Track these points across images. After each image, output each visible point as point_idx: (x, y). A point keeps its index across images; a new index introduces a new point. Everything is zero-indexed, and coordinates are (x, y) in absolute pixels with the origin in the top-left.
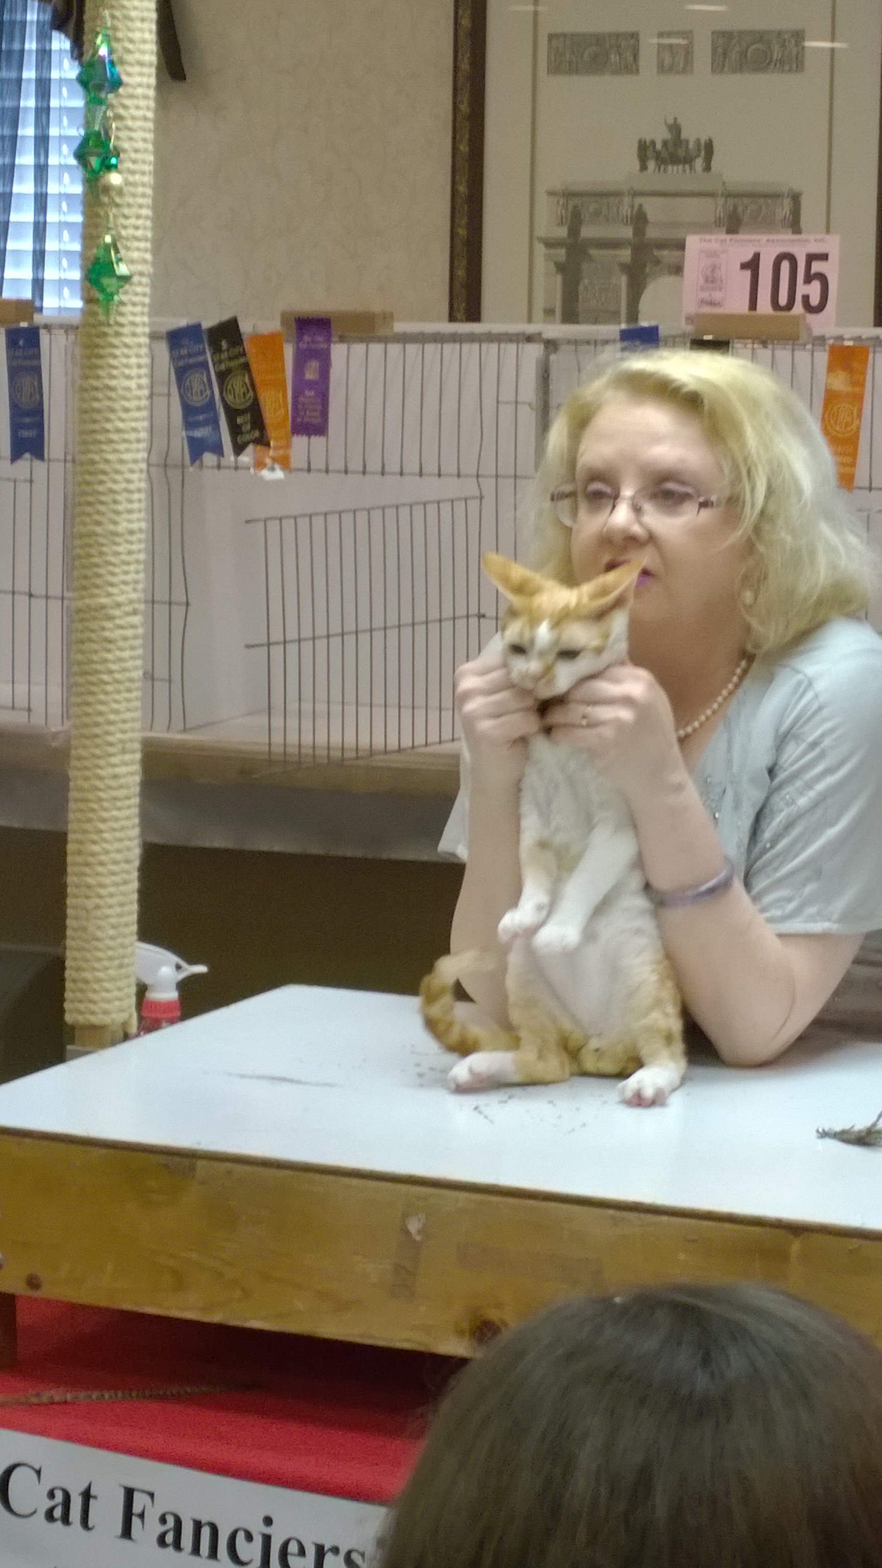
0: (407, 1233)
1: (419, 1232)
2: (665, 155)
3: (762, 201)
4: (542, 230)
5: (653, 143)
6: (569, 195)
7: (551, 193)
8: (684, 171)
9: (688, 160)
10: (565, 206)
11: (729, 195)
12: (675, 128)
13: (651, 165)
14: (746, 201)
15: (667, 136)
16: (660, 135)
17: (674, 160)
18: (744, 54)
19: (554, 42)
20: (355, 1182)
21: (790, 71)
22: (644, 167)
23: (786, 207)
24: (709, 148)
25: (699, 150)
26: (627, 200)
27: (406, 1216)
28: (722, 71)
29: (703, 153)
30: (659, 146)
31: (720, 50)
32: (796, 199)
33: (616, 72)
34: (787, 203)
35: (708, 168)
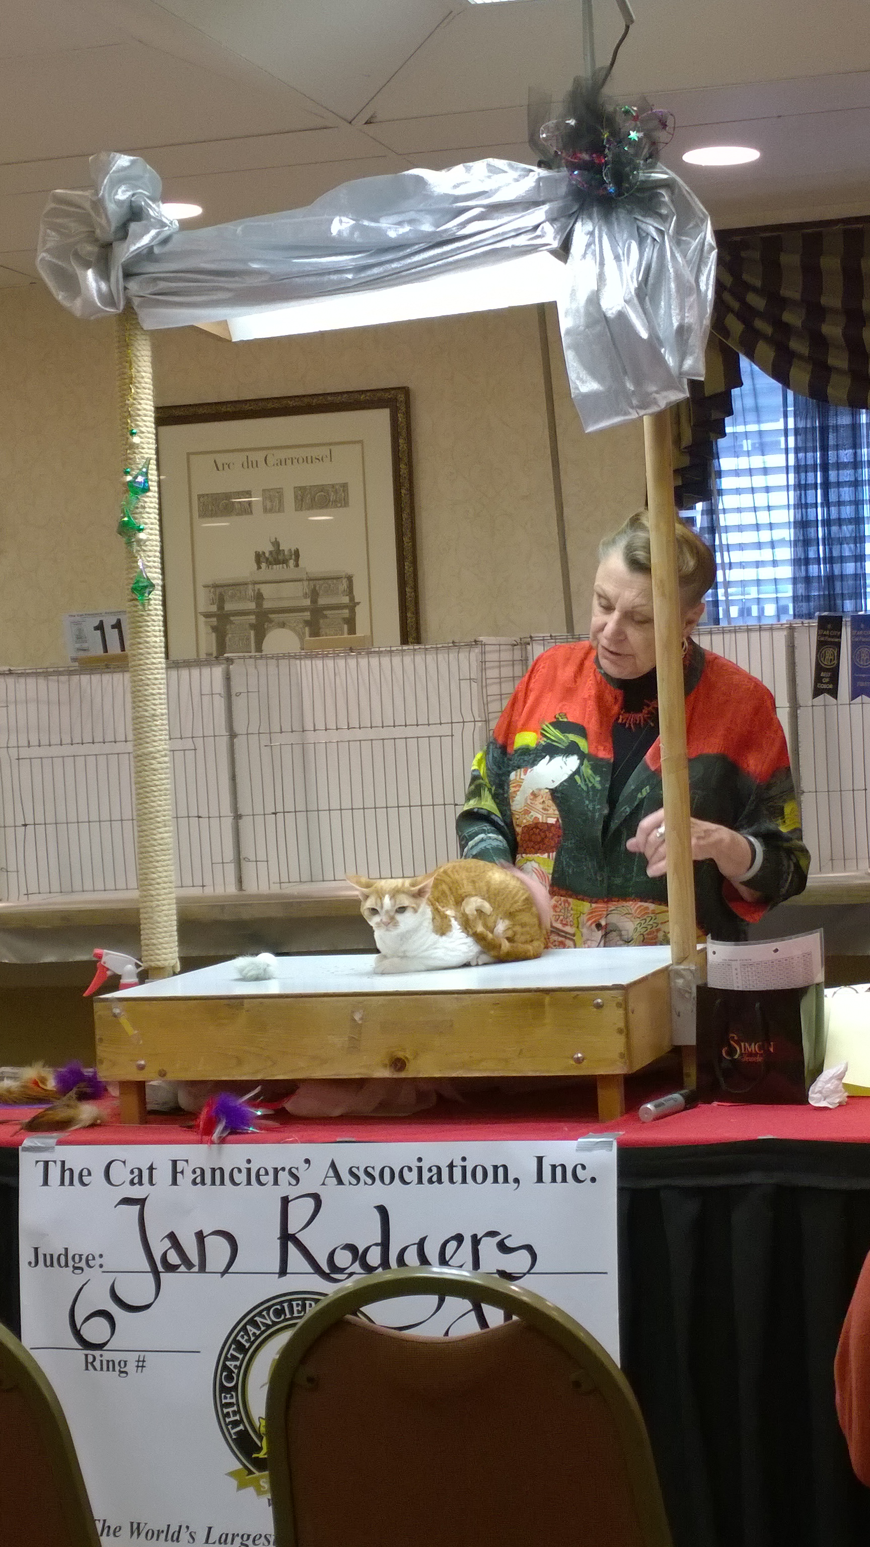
0: (354, 1020)
1: (361, 1019)
2: (271, 559)
3: (330, 582)
4: (202, 608)
5: (264, 553)
6: (215, 586)
7: (205, 586)
8: (283, 568)
9: (285, 562)
10: (215, 593)
11: (310, 580)
12: (276, 544)
13: (263, 565)
14: (321, 582)
15: (271, 548)
16: (267, 548)
17: (277, 562)
18: (313, 499)
19: (202, 499)
20: (325, 999)
21: (340, 507)
22: (259, 568)
23: (344, 584)
24: (297, 554)
25: (291, 556)
26: (250, 586)
27: (353, 1012)
28: (301, 510)
29: (293, 557)
30: (267, 555)
31: (299, 498)
32: (350, 579)
33: (238, 514)
34: (345, 582)
35: (297, 565)
